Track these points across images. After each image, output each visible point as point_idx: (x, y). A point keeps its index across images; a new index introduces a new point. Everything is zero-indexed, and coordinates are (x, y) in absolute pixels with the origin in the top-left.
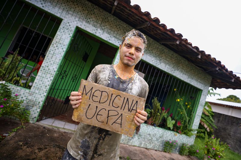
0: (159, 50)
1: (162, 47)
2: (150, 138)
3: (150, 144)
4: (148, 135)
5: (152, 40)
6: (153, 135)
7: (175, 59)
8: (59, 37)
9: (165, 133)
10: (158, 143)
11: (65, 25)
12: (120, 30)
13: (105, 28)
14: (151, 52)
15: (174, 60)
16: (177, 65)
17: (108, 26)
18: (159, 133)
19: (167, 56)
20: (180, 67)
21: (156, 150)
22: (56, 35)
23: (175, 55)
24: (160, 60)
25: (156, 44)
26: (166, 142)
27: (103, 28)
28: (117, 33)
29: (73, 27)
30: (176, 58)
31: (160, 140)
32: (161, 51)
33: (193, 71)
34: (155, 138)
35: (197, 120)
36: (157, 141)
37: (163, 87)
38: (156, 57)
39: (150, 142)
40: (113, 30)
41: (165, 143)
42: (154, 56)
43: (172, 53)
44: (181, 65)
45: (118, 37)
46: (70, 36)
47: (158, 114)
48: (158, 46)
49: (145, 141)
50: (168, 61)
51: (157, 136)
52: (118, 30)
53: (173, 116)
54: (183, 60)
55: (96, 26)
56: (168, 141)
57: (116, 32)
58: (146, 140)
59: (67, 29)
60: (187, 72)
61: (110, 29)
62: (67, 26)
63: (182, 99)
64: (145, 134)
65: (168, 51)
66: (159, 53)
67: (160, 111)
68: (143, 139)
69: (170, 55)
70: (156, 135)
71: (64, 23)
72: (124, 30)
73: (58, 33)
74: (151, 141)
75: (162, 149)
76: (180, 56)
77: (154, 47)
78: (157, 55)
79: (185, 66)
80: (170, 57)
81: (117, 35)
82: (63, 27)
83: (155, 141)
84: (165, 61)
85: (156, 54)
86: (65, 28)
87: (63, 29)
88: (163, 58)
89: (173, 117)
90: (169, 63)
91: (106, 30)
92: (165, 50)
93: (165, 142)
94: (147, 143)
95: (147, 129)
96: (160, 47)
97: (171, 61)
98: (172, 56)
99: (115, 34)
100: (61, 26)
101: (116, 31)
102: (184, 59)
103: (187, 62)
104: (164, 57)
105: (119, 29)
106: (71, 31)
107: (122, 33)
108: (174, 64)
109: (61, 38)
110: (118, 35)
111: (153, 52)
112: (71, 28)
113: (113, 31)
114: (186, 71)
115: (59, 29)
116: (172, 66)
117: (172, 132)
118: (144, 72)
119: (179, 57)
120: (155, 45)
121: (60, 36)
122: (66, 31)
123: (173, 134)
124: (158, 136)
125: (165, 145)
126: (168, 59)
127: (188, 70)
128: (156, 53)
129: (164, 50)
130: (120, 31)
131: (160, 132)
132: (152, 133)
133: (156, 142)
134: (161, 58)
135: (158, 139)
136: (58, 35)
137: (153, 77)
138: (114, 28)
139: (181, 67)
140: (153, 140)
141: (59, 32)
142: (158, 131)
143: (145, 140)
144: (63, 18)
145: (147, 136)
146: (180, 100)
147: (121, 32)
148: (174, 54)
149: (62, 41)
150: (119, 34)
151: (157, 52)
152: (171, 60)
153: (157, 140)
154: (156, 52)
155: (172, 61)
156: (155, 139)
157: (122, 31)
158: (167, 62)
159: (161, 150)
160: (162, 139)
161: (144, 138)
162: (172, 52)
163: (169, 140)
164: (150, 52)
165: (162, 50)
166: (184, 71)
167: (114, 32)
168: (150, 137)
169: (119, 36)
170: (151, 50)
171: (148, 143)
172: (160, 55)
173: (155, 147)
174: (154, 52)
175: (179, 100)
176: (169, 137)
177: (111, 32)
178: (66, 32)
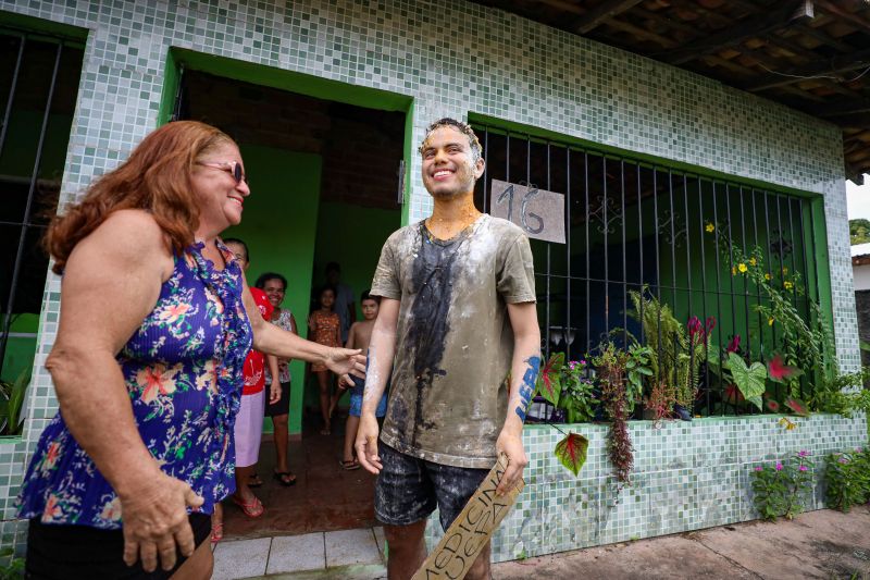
0: (589, 67)
1: (599, 51)
2: (686, 480)
3: (696, 505)
4: (673, 467)
5: (544, 28)
6: (694, 459)
7: (669, 90)
8: (95, 124)
9: (740, 435)
10: (724, 488)
11: (110, 56)
12: (389, 16)
13: (314, 26)
14: (558, 84)
15: (669, 95)
16: (685, 111)
17: (323, 14)
18: (713, 443)
19: (630, 84)
20: (700, 122)
21: (729, 527)
22: (78, 116)
23: (666, 72)
24: (610, 108)
25: (567, 42)
26: (759, 474)
27: (304, 24)
28: (379, 35)
29: (154, 56)
30: (673, 85)
31: (728, 474)
32: (599, 69)
33: (756, 120)
34: (705, 471)
35: (846, 333)
36: (719, 482)
37: (660, 229)
38: (589, 103)
39: (691, 499)
40: (355, 23)
41: (756, 479)
42: (577, 99)
43: (649, 67)
44: (700, 109)
45: (386, 50)
46: (153, 106)
47: (683, 356)
48: (578, 51)
49: (671, 501)
50: (646, 106)
51: (710, 459)
52: (381, 21)
53: (742, 344)
54: (703, 86)
55: (268, 23)
56: (763, 464)
57: (372, 33)
58: (671, 494)
59: (126, 74)
60: (735, 134)
61: (339, 25)
62: (121, 58)
63: (753, 261)
64: (657, 469)
65: (630, 61)
66: (593, 79)
67: (683, 342)
68: (659, 496)
69: (645, 77)
70: (704, 456)
71: (100, 44)
72: (404, 14)
73: (83, 103)
74: (695, 492)
75: (752, 512)
76: (685, 73)
77: (567, 60)
78: (589, 91)
79: (721, 111)
80: (646, 89)
81: (379, 42)
82: (104, 69)
83: (710, 482)
84: (631, 108)
85: (583, 89)
86: (115, 71)
87: (103, 80)
88: (620, 99)
89: (744, 349)
90: (651, 113)
91: (321, 32)
92: (615, 60)
93: (751, 474)
94: (681, 509)
95: (657, 440)
96: (590, 54)
97: (655, 103)
98: (655, 80)
99: (371, 40)
100: (90, 67)
101: (372, 26)
102: (708, 80)
103: (721, 92)
104: (621, 93)
105: (381, 14)
106: (147, 78)
107: (403, 27)
108: (674, 115)
109: (105, 125)
110: (387, 44)
111: (566, 84)
112: (143, 62)
113: (356, 29)
114: (730, 130)
115: (83, 80)
116: (670, 124)
117: (765, 418)
118: (557, 187)
119: (686, 79)
120: (567, 47)
121: (97, 115)
122: (123, 83)
123: (773, 425)
124: (717, 458)
125: (756, 488)
126: (640, 99)
127: (737, 123)
128: (583, 83)
129: (610, 61)
130: (387, 24)
131: (718, 436)
132: (684, 451)
133: (717, 488)
134: (610, 102)
135: (719, 471)
136: (86, 112)
137: (602, 199)
138: (357, 15)
139: (705, 117)
140: (701, 485)
141: (89, 95)
142: (708, 437)
143: (665, 495)
144: (86, 26)
145: (670, 474)
146: (748, 265)
147: (395, 24)
148: (659, 70)
149: (116, 137)
150: (387, 37)
151: (583, 77)
152: (655, 97)
153: (718, 477)
154: (579, 77)
155: (660, 104)
156: (709, 477)
157: (398, 18)
158: (640, 111)
159: (748, 519)
160: (738, 467)
161: (660, 489)
162: (647, 65)
163: (765, 461)
164: (555, 87)
165: (605, 65)
166: (721, 133)
167: (365, 31)
168: (685, 473)
169: (394, 46)
170: (554, 74)
171: (686, 508)
172: (600, 87)
173: (722, 513)
174: (572, 80)
175: (743, 268)
176: (761, 447)
177: (347, 34)
178: (124, 91)
